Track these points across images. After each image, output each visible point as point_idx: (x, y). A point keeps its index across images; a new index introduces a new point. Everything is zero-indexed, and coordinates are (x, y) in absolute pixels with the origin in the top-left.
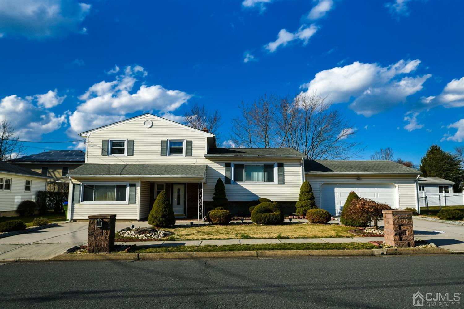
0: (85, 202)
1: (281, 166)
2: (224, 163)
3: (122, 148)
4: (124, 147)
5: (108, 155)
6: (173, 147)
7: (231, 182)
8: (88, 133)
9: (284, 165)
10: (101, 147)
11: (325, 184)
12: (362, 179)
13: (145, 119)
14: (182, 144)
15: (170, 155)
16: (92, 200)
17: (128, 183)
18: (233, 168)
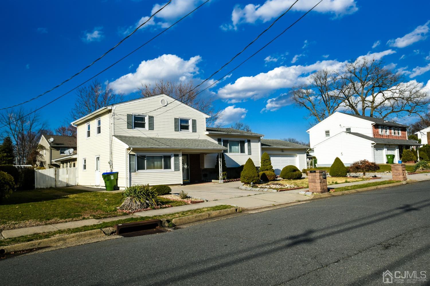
2: (217, 139)
3: (144, 122)
4: (144, 121)
5: (132, 128)
6: (182, 124)
8: (113, 106)
9: (251, 141)
10: (126, 121)
12: (285, 151)
13: (162, 98)
14: (188, 122)
15: (181, 131)
16: (144, 169)
17: (173, 154)
18: (222, 143)
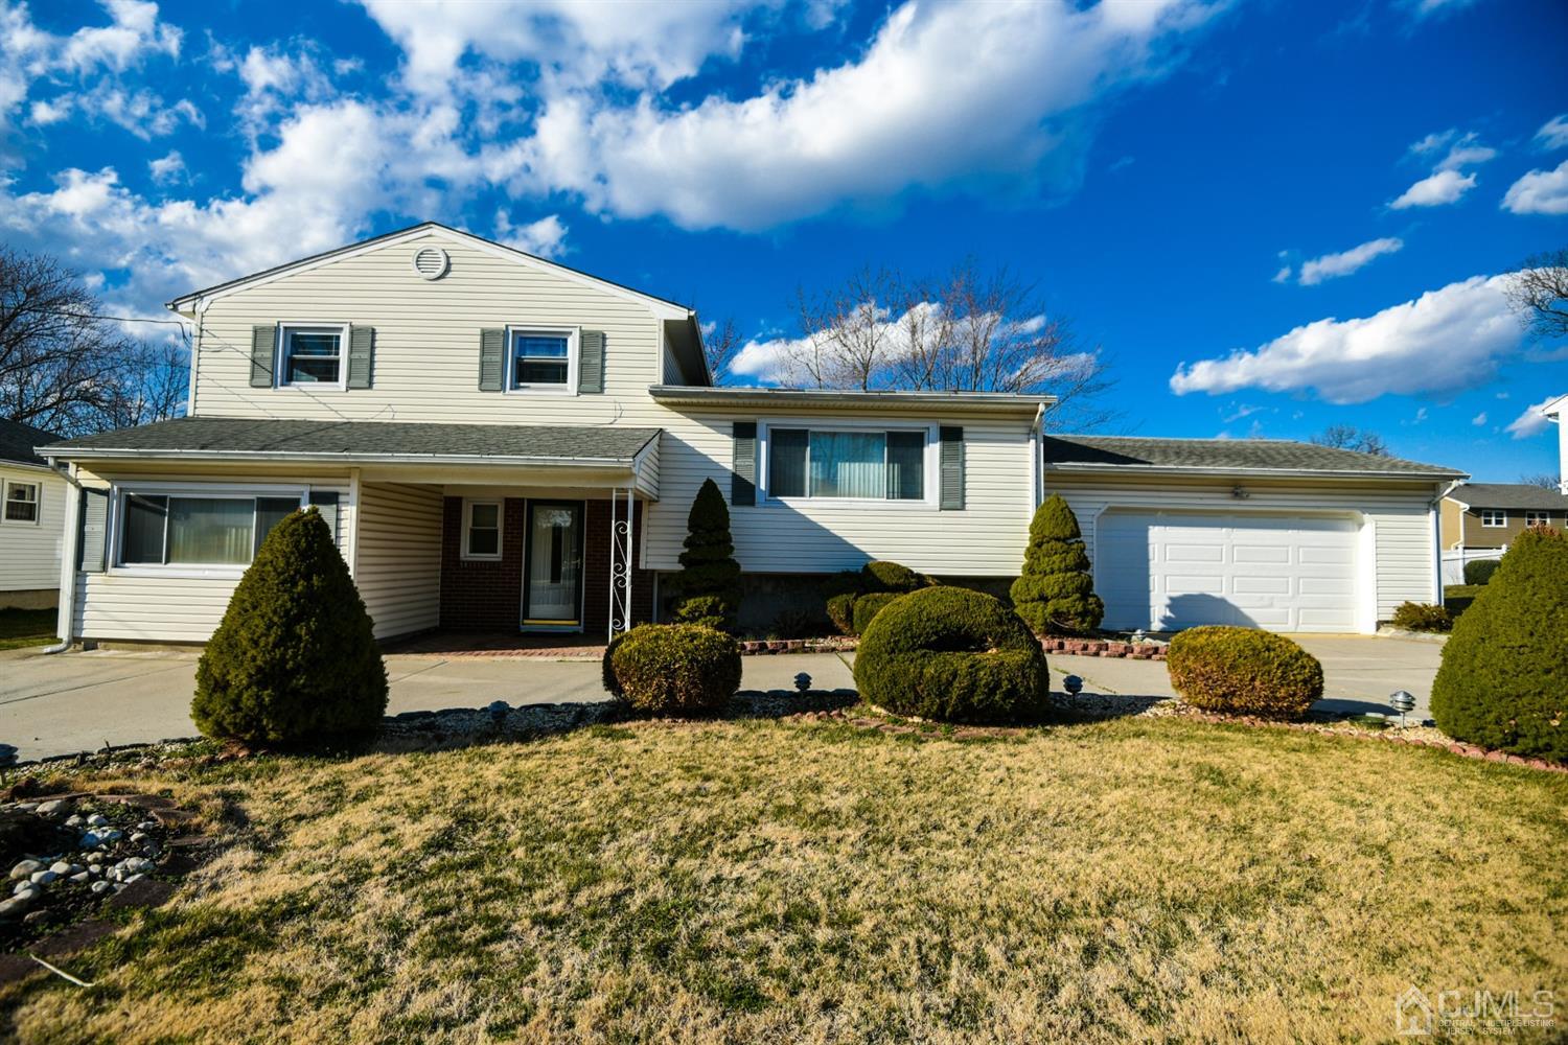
0: (133, 569)
1: (952, 436)
2: (731, 424)
3: (332, 357)
4: (337, 354)
5: (273, 384)
6: (529, 358)
7: (759, 498)
8: (202, 298)
9: (965, 436)
10: (249, 355)
11: (1113, 511)
12: (1252, 496)
13: (420, 246)
14: (565, 347)
15: (515, 387)
16: (159, 561)
17: (306, 490)
18: (764, 444)
